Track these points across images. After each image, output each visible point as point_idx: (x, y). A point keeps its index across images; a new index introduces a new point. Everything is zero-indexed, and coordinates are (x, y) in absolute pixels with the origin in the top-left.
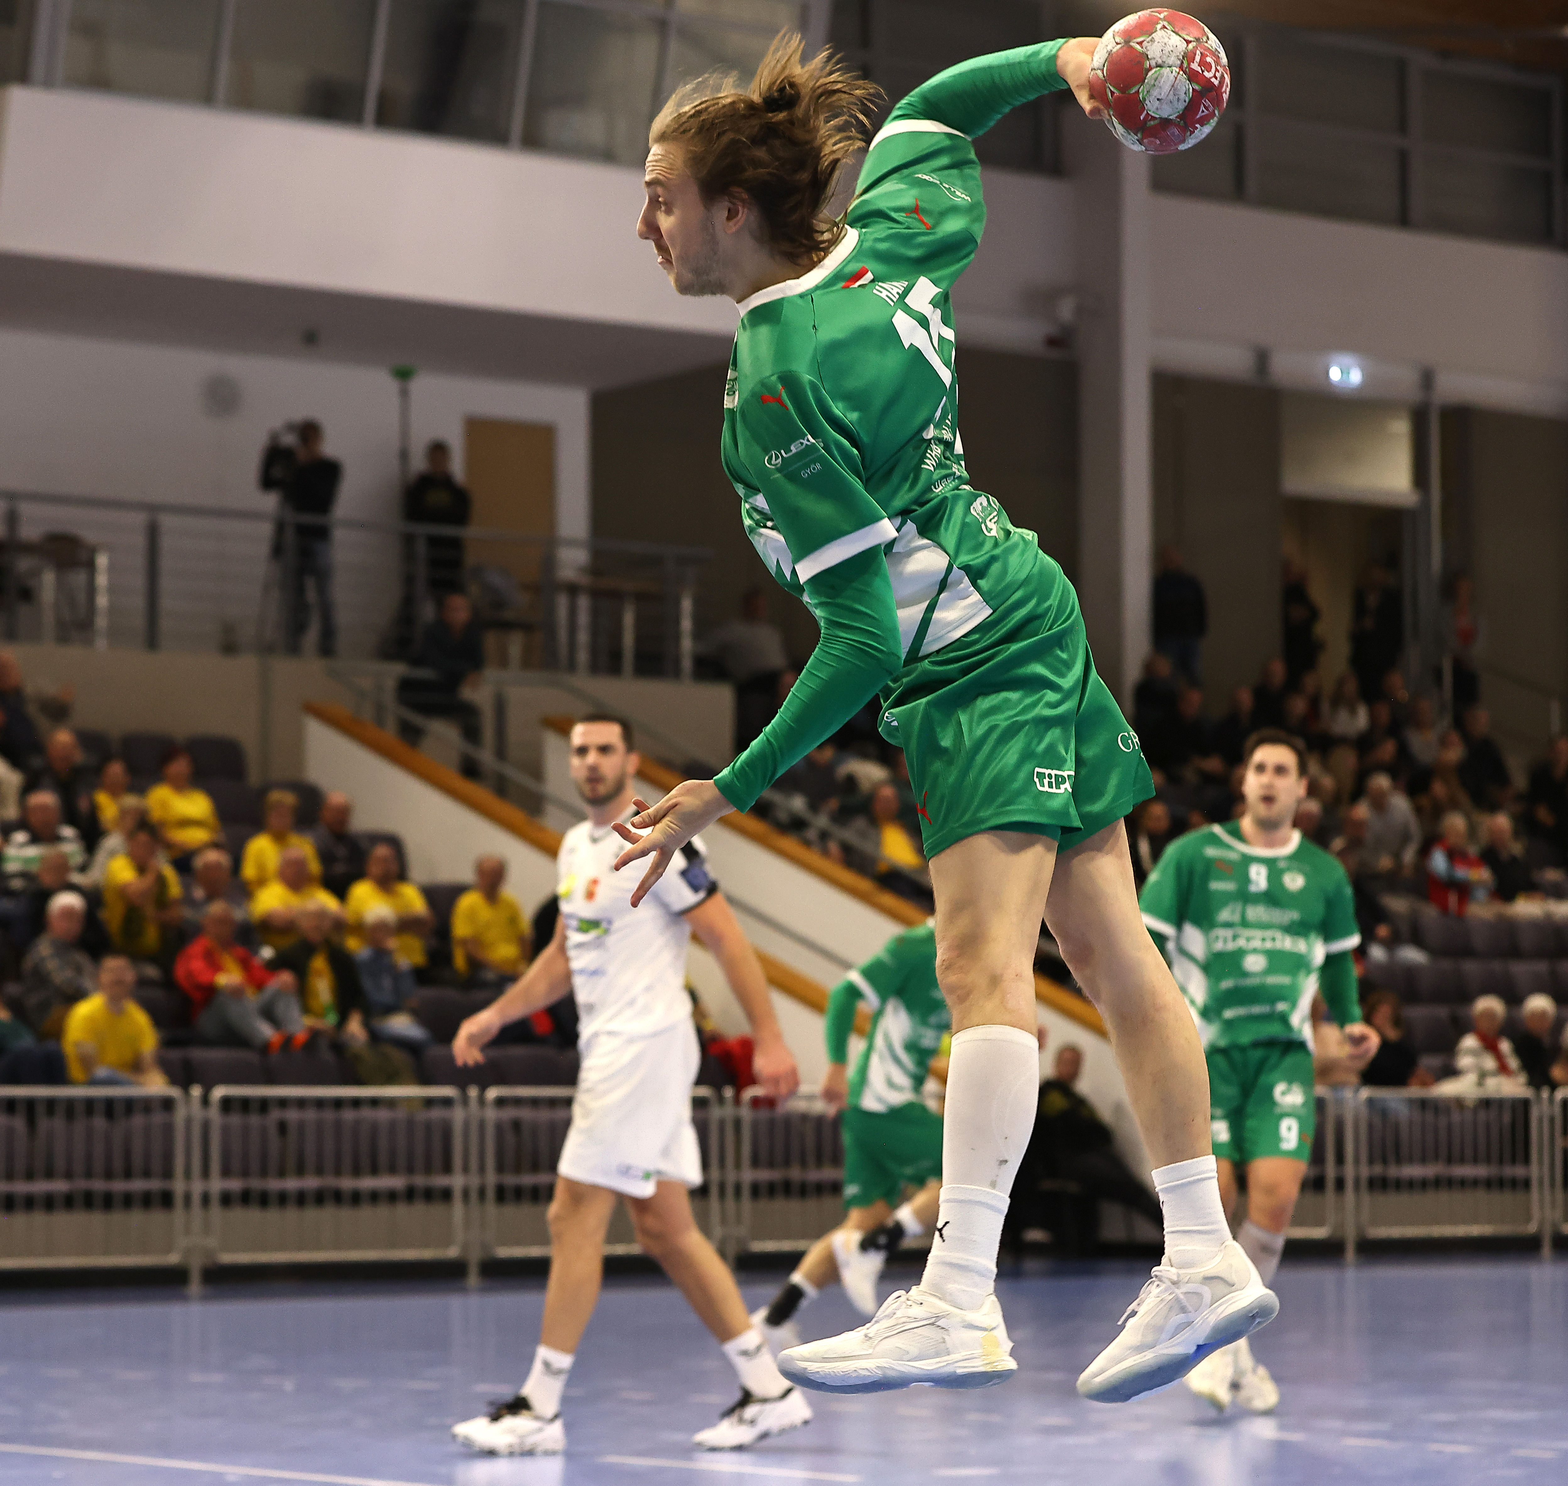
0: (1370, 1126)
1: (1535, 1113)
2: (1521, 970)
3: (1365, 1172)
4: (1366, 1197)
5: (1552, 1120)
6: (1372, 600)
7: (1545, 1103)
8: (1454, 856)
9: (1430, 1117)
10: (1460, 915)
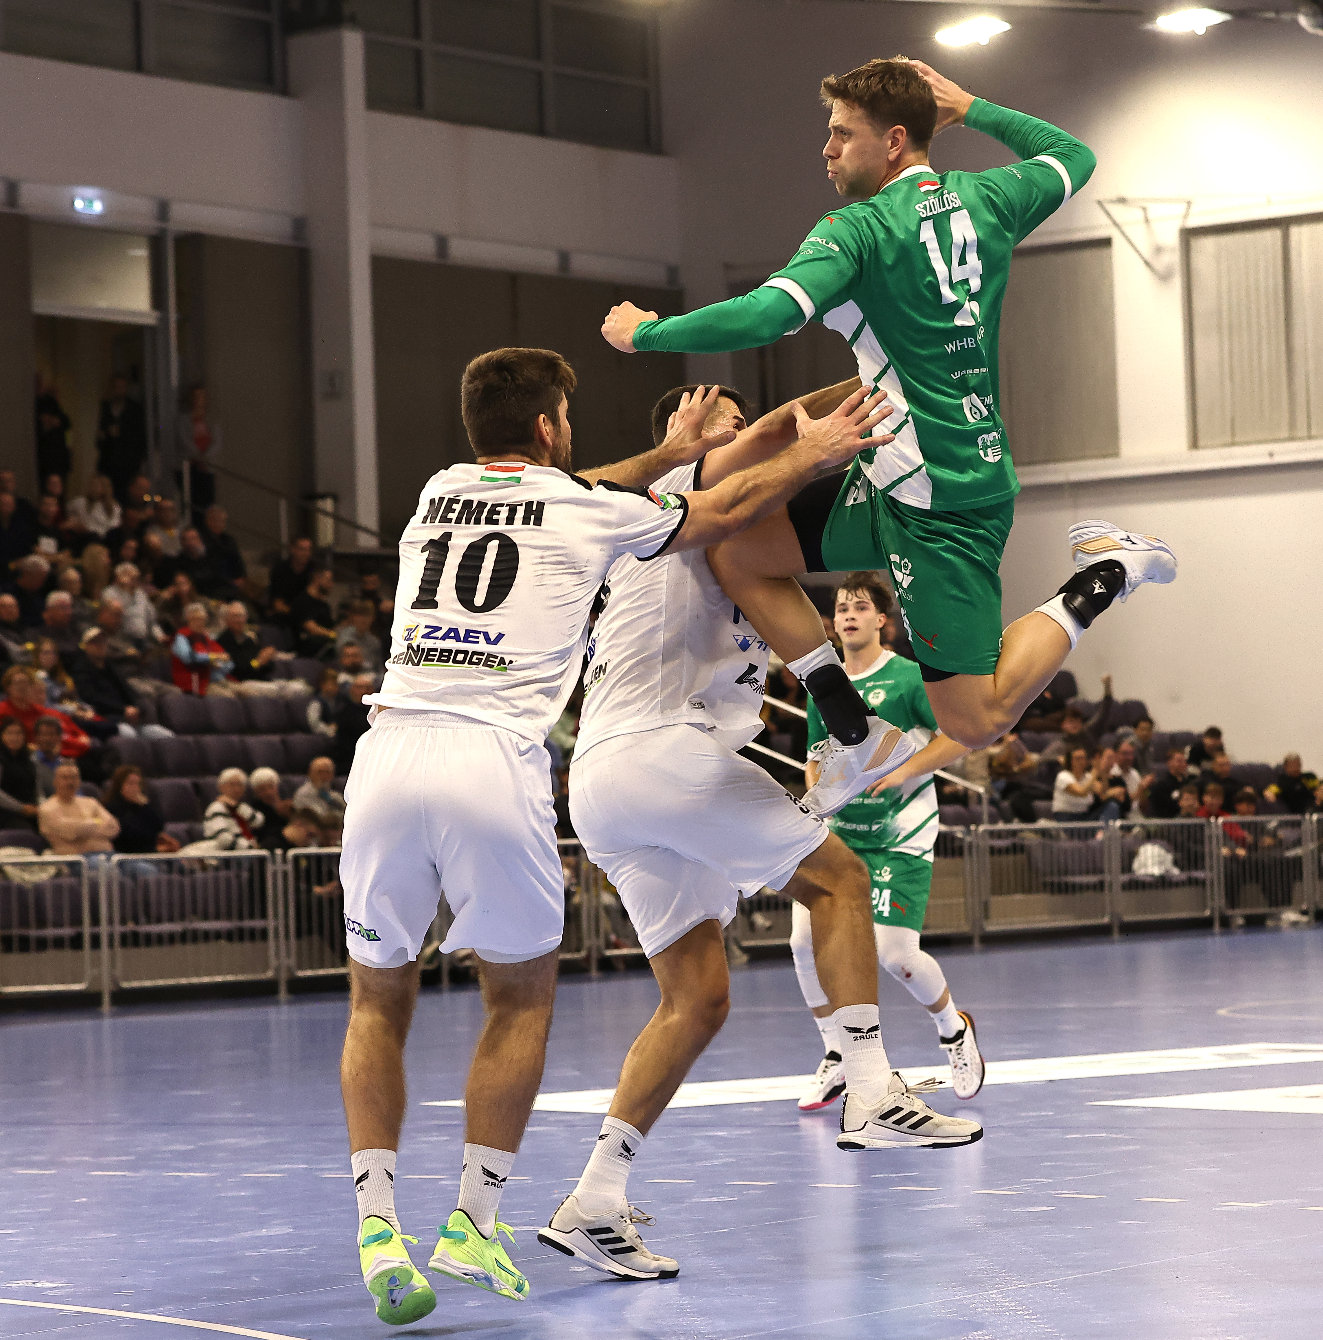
0: (122, 886)
1: (270, 868)
2: (255, 742)
3: (118, 929)
4: (118, 950)
5: (285, 874)
6: (117, 411)
7: (279, 859)
8: (196, 640)
9: (175, 877)
10: (202, 695)
